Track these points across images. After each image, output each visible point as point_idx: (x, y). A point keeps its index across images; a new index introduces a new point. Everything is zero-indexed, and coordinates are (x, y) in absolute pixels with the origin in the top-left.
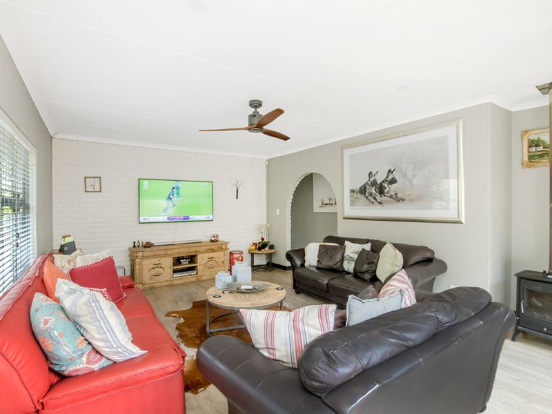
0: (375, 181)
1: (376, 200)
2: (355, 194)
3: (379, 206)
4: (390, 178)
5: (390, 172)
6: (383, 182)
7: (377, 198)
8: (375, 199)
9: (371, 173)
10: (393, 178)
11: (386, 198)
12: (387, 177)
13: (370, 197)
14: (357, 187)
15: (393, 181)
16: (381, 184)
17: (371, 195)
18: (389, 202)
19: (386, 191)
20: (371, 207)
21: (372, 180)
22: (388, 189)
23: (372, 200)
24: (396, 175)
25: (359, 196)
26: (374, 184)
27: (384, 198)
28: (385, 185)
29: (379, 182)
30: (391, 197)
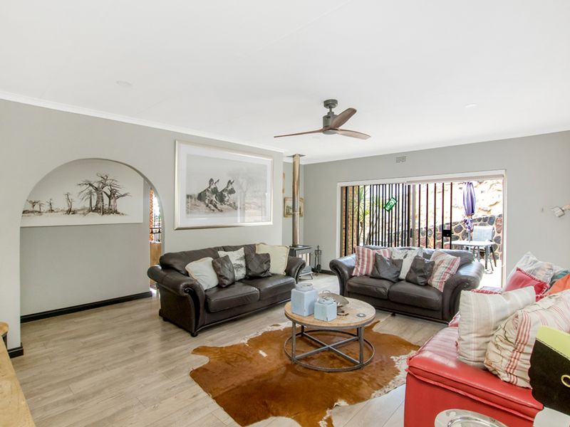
0: (216, 188)
1: (217, 208)
2: (193, 200)
3: (219, 214)
4: (230, 188)
5: (230, 182)
6: (223, 190)
7: (218, 205)
8: (215, 206)
9: (211, 180)
10: (232, 189)
11: (226, 206)
12: (227, 187)
13: (210, 205)
14: (196, 192)
15: (232, 192)
16: (221, 192)
17: (211, 202)
18: (229, 210)
19: (226, 199)
20: (211, 215)
21: (212, 187)
22: (227, 198)
23: (213, 208)
24: (234, 186)
25: (198, 202)
26: (215, 191)
27: (224, 206)
28: (226, 194)
29: (220, 191)
30: (230, 205)
